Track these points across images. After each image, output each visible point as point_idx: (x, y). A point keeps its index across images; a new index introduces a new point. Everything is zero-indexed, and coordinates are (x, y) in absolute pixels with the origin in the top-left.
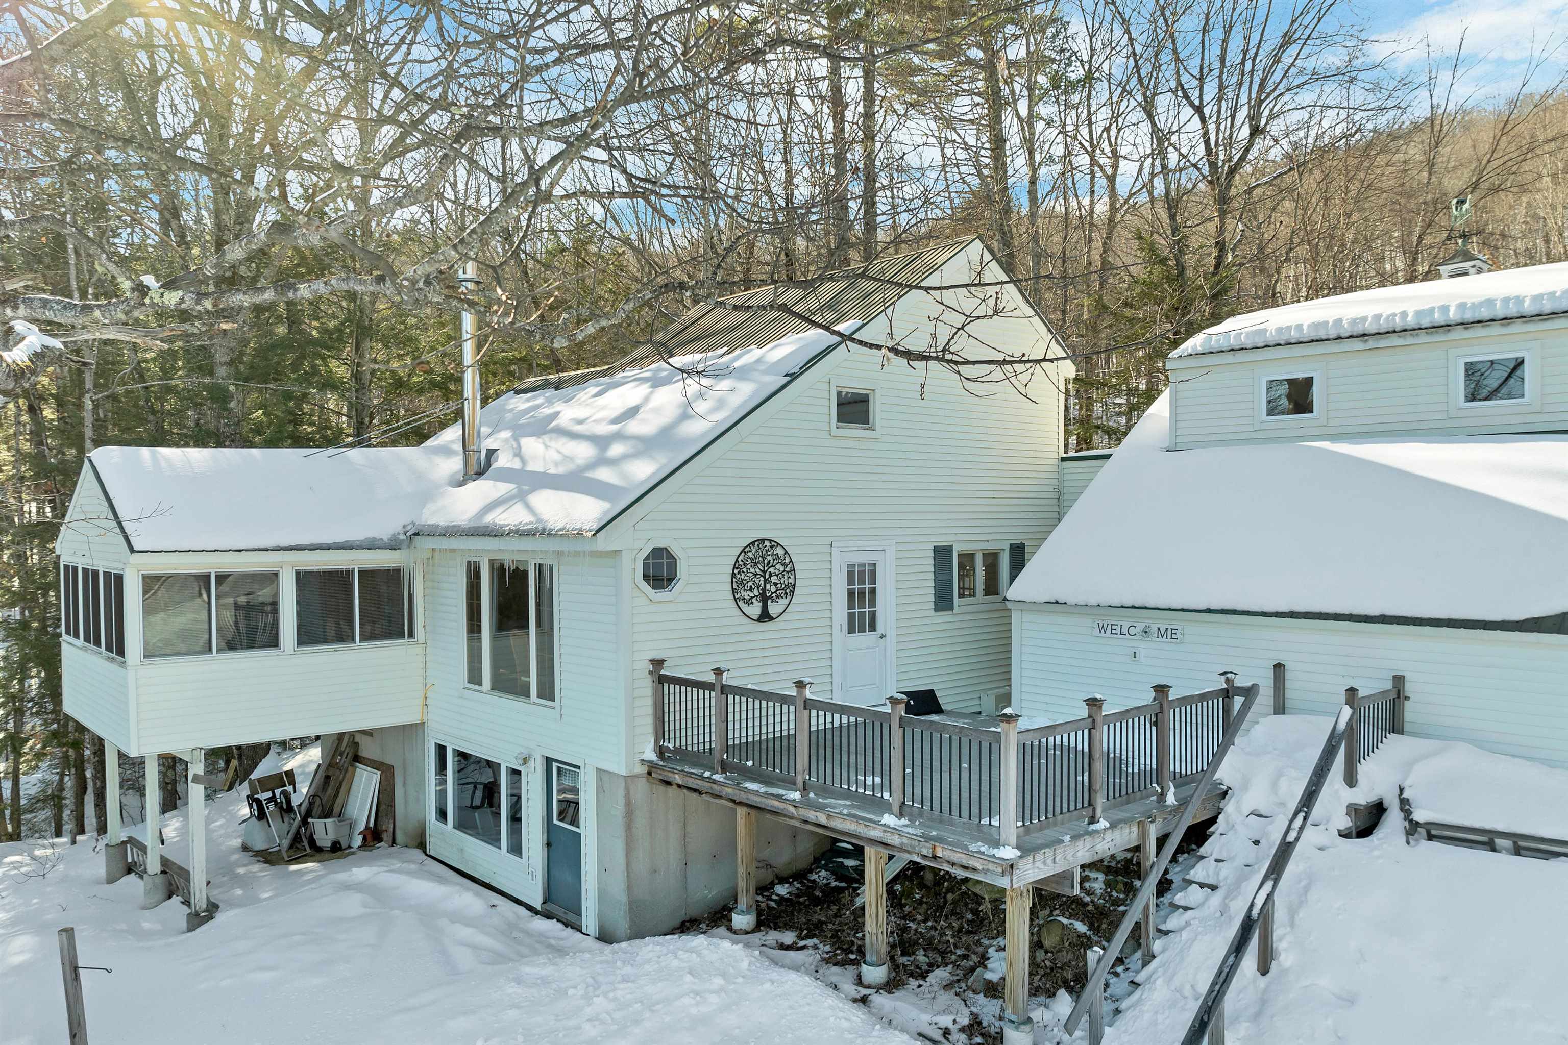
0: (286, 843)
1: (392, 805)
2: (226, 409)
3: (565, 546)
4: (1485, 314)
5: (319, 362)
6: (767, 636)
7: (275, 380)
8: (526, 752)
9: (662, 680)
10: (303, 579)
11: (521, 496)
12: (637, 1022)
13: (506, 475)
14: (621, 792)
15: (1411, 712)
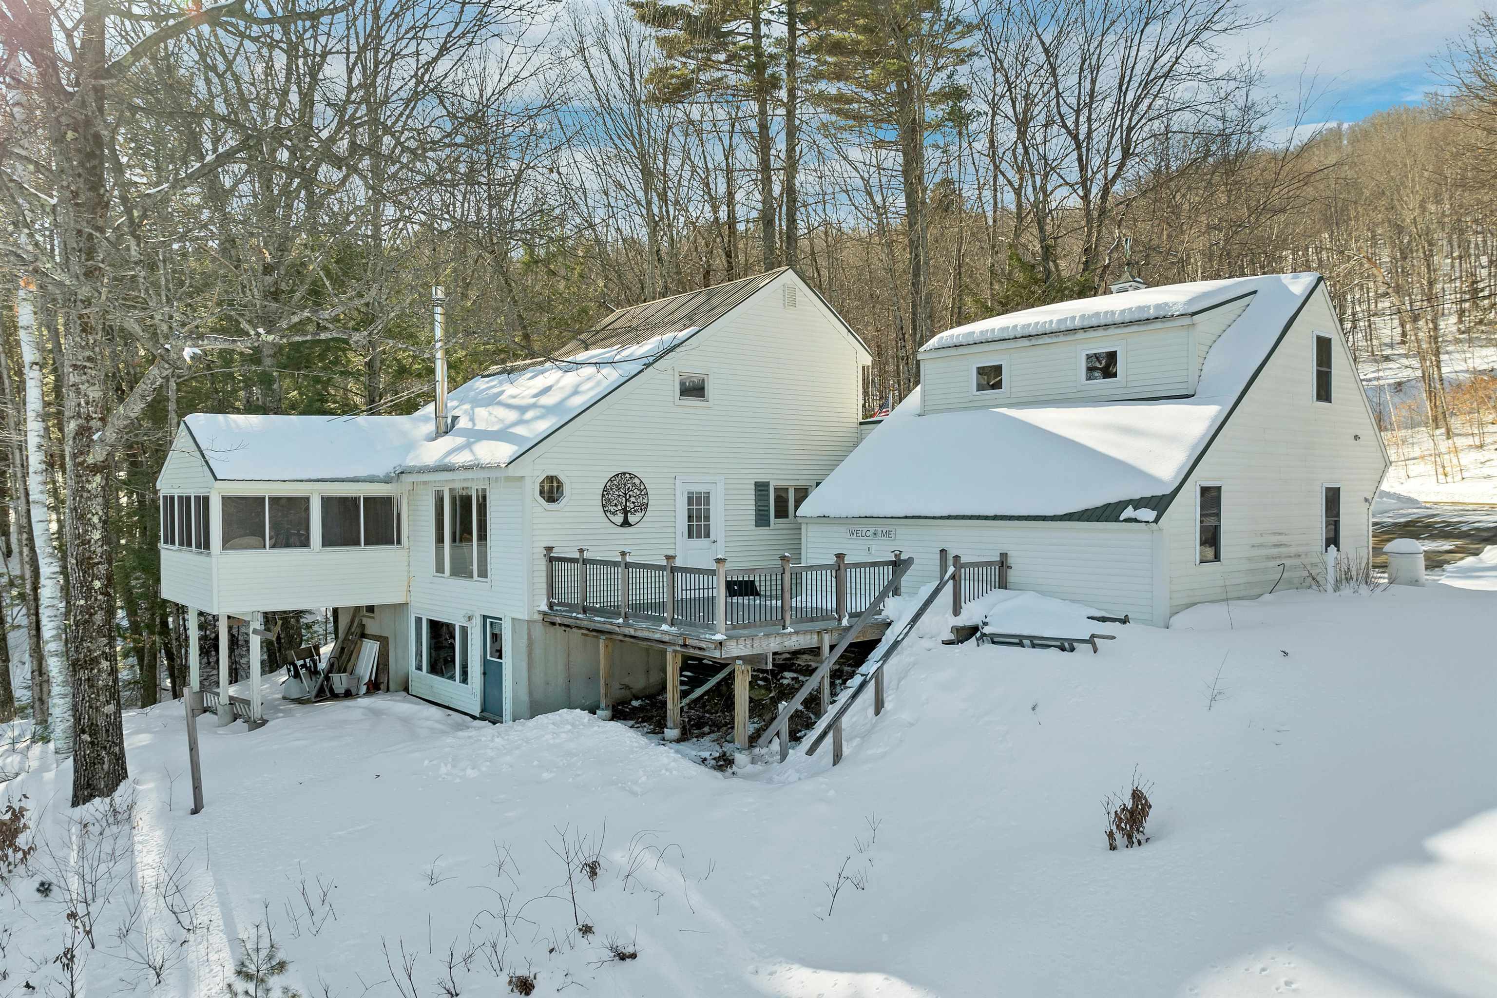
0: (314, 693)
1: (387, 665)
2: (271, 390)
3: (492, 474)
4: (1094, 322)
5: (340, 353)
6: (627, 536)
7: (307, 367)
8: (470, 613)
9: (551, 560)
10: (326, 502)
11: (468, 446)
12: (518, 748)
13: (464, 432)
14: (525, 632)
15: (1012, 576)
